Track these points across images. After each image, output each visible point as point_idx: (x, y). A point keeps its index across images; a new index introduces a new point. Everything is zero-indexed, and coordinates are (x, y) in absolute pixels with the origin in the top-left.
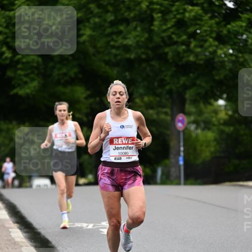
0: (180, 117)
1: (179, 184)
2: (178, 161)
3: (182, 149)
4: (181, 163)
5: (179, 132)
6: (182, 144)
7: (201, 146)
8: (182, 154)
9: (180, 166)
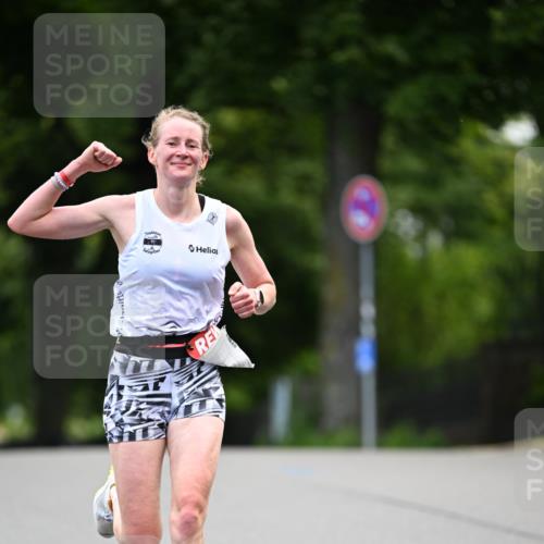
0: (363, 188)
1: (356, 443)
2: (351, 358)
3: (368, 310)
4: (366, 363)
5: (355, 247)
6: (367, 290)
7: (441, 297)
8: (368, 331)
9: (357, 378)
